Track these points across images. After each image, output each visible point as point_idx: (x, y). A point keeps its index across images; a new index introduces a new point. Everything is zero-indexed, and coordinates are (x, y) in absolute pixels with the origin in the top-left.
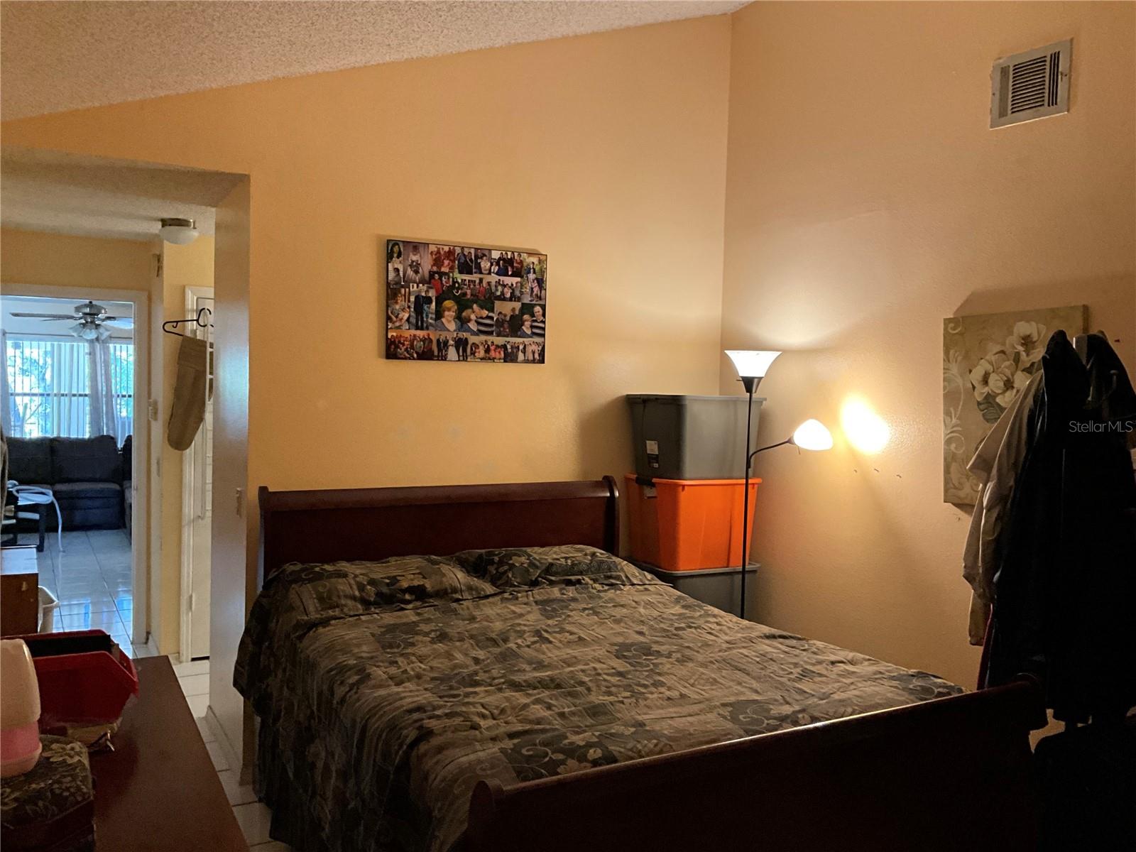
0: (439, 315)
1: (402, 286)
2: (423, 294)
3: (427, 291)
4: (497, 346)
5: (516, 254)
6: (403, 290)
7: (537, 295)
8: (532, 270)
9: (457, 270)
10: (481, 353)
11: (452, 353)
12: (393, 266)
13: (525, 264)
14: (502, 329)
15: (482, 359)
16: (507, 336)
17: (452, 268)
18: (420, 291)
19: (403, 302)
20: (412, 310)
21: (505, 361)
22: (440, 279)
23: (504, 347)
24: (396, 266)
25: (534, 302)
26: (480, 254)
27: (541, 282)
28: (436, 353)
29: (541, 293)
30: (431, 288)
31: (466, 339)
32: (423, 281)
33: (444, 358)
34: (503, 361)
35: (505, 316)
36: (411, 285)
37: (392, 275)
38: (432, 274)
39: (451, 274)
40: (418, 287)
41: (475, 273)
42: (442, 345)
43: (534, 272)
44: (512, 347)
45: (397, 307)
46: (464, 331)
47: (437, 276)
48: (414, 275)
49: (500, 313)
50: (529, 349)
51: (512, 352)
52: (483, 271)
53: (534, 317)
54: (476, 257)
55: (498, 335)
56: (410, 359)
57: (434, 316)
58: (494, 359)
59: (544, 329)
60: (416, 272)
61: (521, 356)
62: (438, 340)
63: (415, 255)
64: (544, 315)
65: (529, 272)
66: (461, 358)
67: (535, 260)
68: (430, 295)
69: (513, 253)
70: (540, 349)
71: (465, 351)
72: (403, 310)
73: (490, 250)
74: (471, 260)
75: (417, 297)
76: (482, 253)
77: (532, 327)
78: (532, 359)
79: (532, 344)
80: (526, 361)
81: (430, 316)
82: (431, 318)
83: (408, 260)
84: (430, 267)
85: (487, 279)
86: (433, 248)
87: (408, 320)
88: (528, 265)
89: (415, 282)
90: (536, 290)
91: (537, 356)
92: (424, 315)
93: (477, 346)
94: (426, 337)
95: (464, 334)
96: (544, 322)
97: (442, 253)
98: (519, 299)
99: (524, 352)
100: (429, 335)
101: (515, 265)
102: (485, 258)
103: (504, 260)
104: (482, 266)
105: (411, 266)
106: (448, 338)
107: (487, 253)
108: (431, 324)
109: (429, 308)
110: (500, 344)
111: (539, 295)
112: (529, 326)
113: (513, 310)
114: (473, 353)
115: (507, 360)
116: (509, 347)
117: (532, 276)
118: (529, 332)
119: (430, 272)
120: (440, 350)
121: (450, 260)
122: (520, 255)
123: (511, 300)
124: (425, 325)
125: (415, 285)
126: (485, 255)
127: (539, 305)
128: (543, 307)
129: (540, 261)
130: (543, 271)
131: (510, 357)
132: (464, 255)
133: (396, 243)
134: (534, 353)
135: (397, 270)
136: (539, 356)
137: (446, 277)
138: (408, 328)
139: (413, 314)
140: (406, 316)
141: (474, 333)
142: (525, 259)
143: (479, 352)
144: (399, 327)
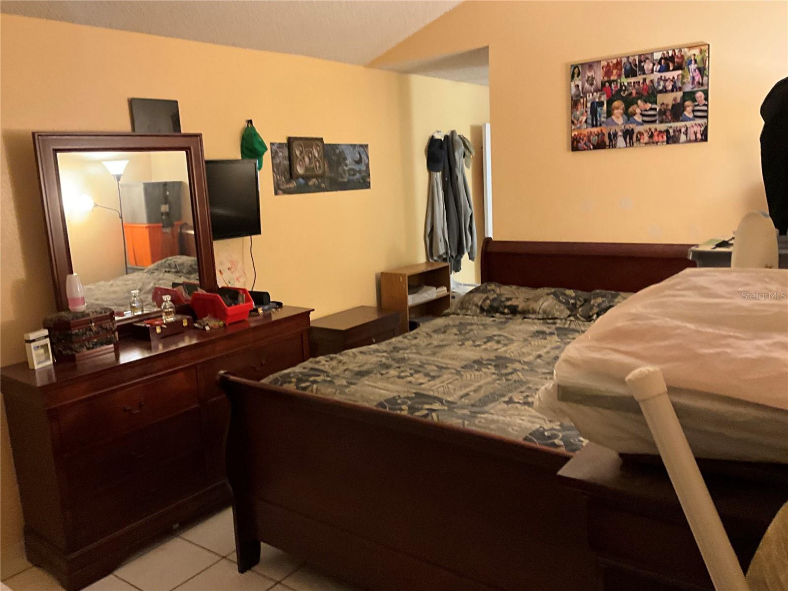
0: (609, 114)
1: (581, 97)
2: (597, 100)
3: (600, 97)
4: (660, 132)
5: (677, 51)
6: (582, 100)
7: (699, 83)
8: (693, 62)
9: (623, 76)
10: (646, 138)
11: (621, 141)
12: (575, 83)
13: (686, 58)
14: (664, 117)
15: (646, 144)
16: (670, 122)
17: (619, 76)
18: (595, 99)
19: (582, 109)
20: (589, 113)
21: (668, 143)
22: (610, 85)
23: (667, 132)
24: (576, 83)
25: (696, 89)
26: (643, 58)
27: (702, 71)
28: (607, 143)
29: (702, 80)
30: (603, 94)
31: (632, 130)
32: (597, 91)
33: (614, 146)
34: (665, 143)
35: (667, 105)
36: (588, 95)
37: (574, 90)
38: (603, 84)
39: (619, 81)
40: (593, 95)
41: (640, 75)
42: (612, 136)
43: (696, 62)
44: (674, 131)
45: (578, 113)
46: (631, 123)
47: (607, 84)
48: (590, 87)
49: (663, 104)
50: (691, 131)
51: (674, 136)
52: (646, 72)
53: (696, 101)
54: (640, 62)
55: (661, 122)
56: (588, 149)
57: (605, 115)
58: (657, 143)
59: (706, 111)
60: (592, 84)
61: (683, 138)
62: (609, 134)
63: (590, 72)
64: (706, 99)
65: (690, 63)
66: (628, 145)
67: (696, 51)
68: (602, 99)
69: (674, 51)
70: (702, 129)
71: (631, 138)
72: (582, 114)
73: (652, 54)
74: (636, 65)
75: (592, 104)
76: (644, 57)
77: (694, 111)
78: (694, 138)
79: (694, 127)
80: (690, 141)
81: (602, 116)
82: (604, 117)
83: (585, 77)
84: (602, 78)
85: (649, 77)
86: (604, 63)
87: (586, 121)
88: (690, 57)
89: (591, 92)
90: (698, 78)
91: (699, 136)
92: (598, 116)
93: (641, 133)
94: (600, 132)
95: (631, 126)
96: (707, 105)
97: (611, 64)
98: (680, 89)
99: (686, 134)
100: (602, 131)
101: (676, 60)
102: (647, 61)
103: (666, 59)
104: (645, 67)
105: (587, 81)
106: (617, 130)
107: (649, 57)
108: (603, 122)
109: (602, 110)
110: (662, 130)
111: (701, 81)
112: (691, 111)
113: (675, 99)
114: (638, 140)
115: (670, 142)
116: (671, 131)
117: (693, 66)
118: (691, 116)
119: (602, 82)
120: (610, 140)
121: (618, 69)
122: (680, 51)
123: (672, 91)
124: (599, 123)
125: (591, 95)
126: (647, 58)
127: (701, 91)
128: (706, 93)
129: (701, 52)
130: (703, 61)
131: (672, 139)
132: (630, 63)
133: (576, 67)
134: (696, 134)
135: (577, 86)
136: (702, 135)
137: (615, 83)
138: (586, 127)
139: (590, 117)
140: (584, 119)
141: (638, 124)
142: (686, 53)
143: (644, 139)
144: (579, 128)
